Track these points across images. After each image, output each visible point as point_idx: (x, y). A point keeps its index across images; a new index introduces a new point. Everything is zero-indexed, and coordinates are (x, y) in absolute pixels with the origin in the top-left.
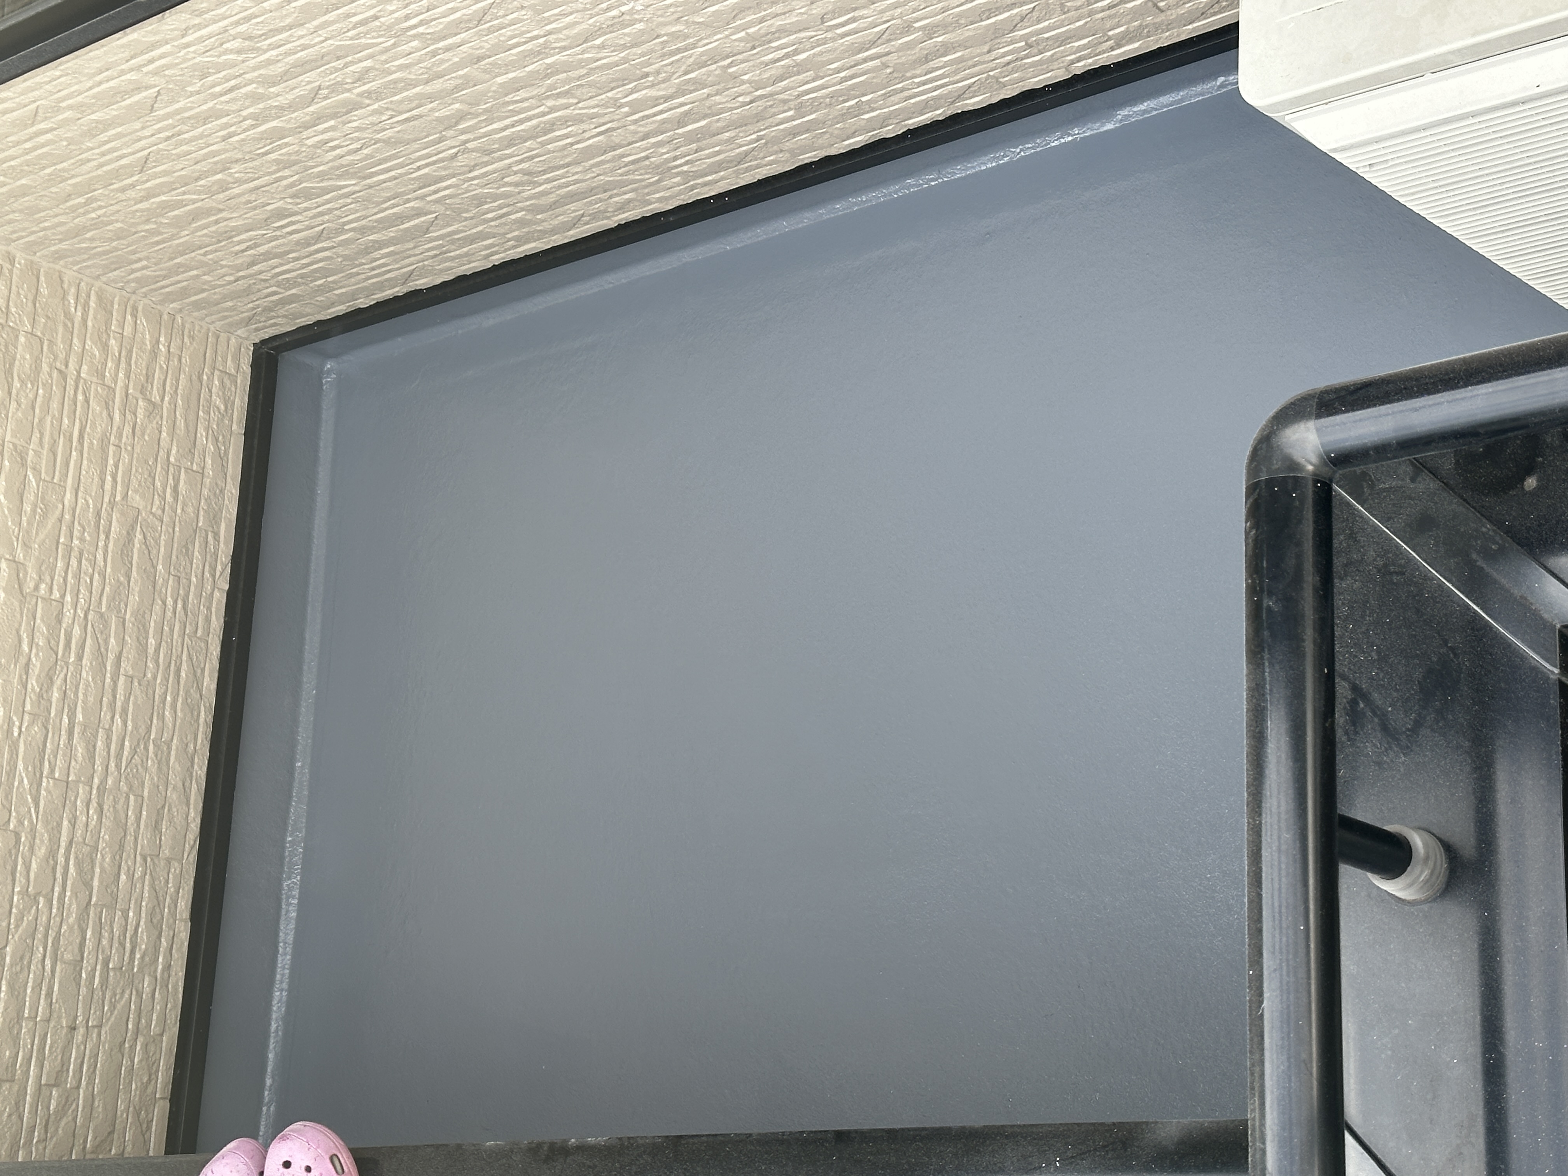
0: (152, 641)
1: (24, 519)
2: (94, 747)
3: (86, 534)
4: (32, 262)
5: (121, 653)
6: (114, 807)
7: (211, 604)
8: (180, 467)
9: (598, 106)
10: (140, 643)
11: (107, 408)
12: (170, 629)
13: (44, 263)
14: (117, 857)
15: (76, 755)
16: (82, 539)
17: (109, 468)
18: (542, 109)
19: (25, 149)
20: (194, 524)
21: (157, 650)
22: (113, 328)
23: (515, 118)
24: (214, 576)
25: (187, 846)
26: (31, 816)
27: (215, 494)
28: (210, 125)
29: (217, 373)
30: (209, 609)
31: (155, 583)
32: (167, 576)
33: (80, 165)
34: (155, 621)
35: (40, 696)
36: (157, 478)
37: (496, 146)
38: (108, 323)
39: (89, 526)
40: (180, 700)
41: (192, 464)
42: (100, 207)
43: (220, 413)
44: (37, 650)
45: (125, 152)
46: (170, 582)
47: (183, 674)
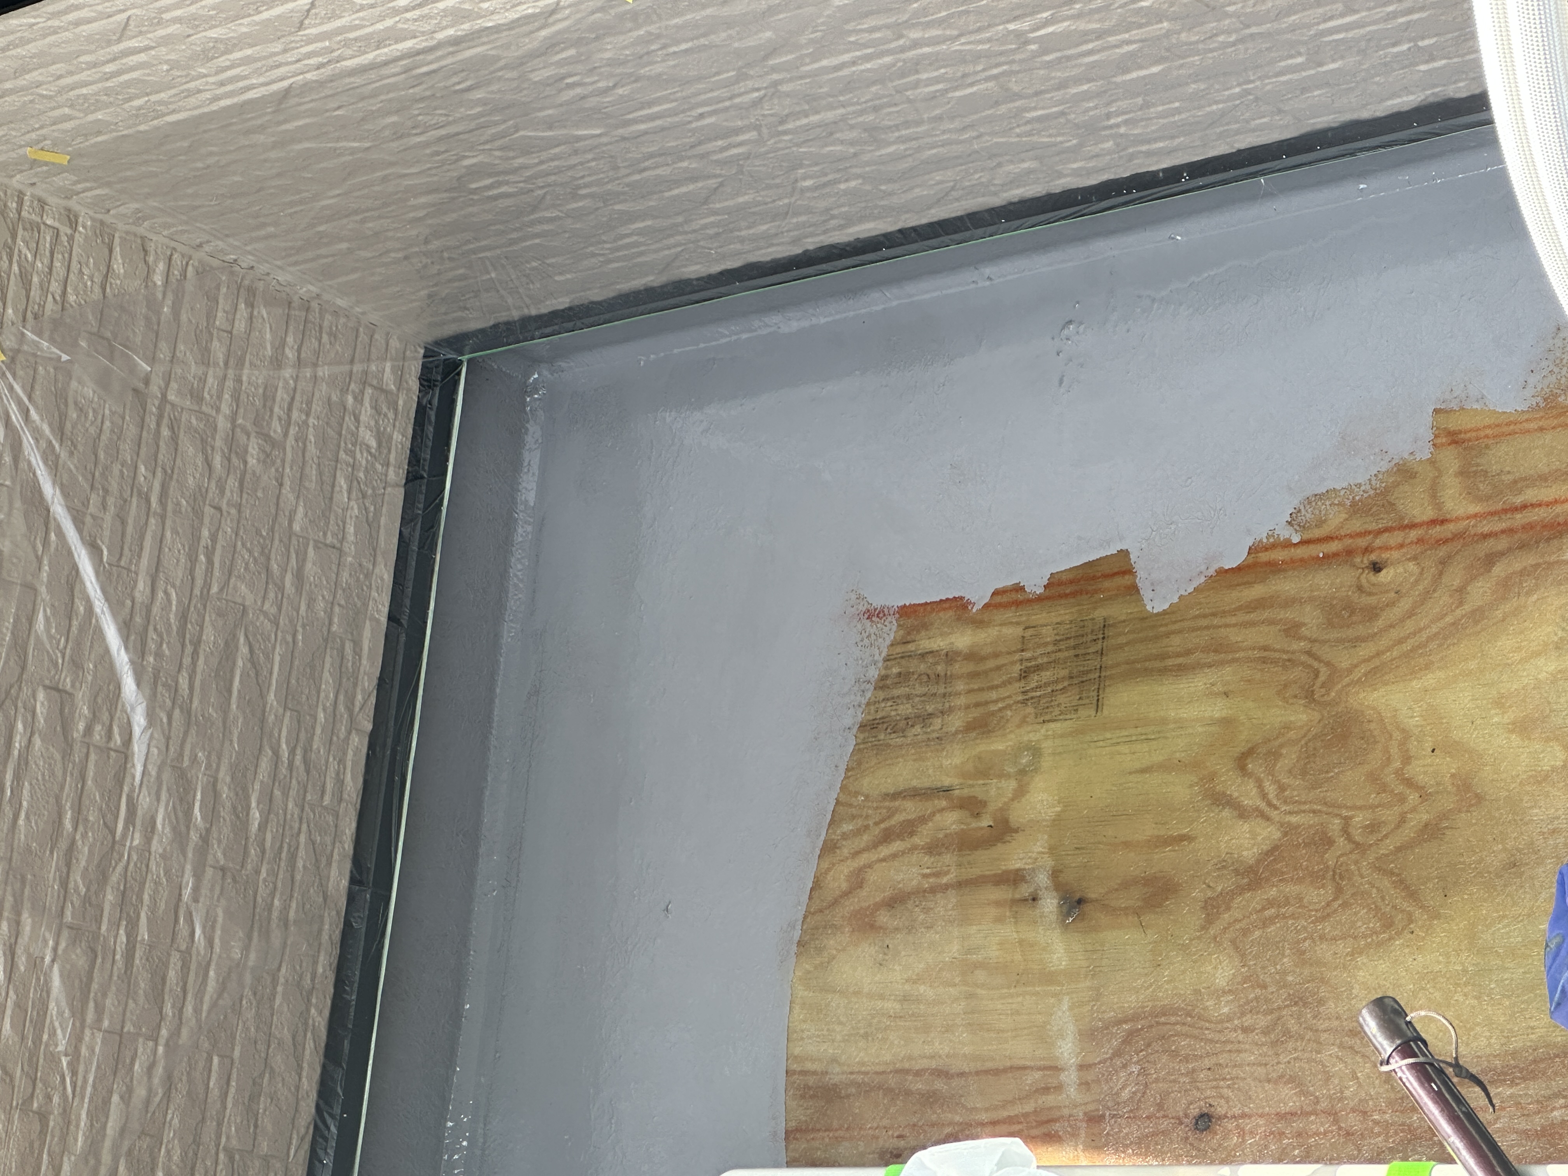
0: (256, 815)
1: (75, 623)
2: (164, 979)
3: (165, 646)
4: (102, 223)
5: (208, 831)
6: (188, 1073)
7: (345, 754)
8: (308, 539)
9: (989, 40)
10: (238, 817)
11: (204, 451)
12: (283, 793)
13: (120, 226)
14: (191, 1154)
15: (136, 993)
16: (158, 655)
17: (203, 543)
18: (901, 42)
19: (105, 73)
20: (325, 629)
21: (262, 827)
22: (217, 323)
23: (858, 53)
24: (350, 710)
25: (295, 1136)
26: (65, 1088)
27: (358, 580)
28: (386, 50)
29: (369, 391)
30: (342, 762)
31: (262, 722)
32: (281, 710)
33: (185, 97)
34: (262, 782)
35: (86, 900)
36: (273, 556)
37: (825, 90)
38: (210, 316)
39: (169, 633)
40: (294, 905)
41: (325, 534)
42: (211, 154)
43: (370, 453)
44: (85, 828)
45: (255, 81)
46: (286, 720)
47: (300, 864)
